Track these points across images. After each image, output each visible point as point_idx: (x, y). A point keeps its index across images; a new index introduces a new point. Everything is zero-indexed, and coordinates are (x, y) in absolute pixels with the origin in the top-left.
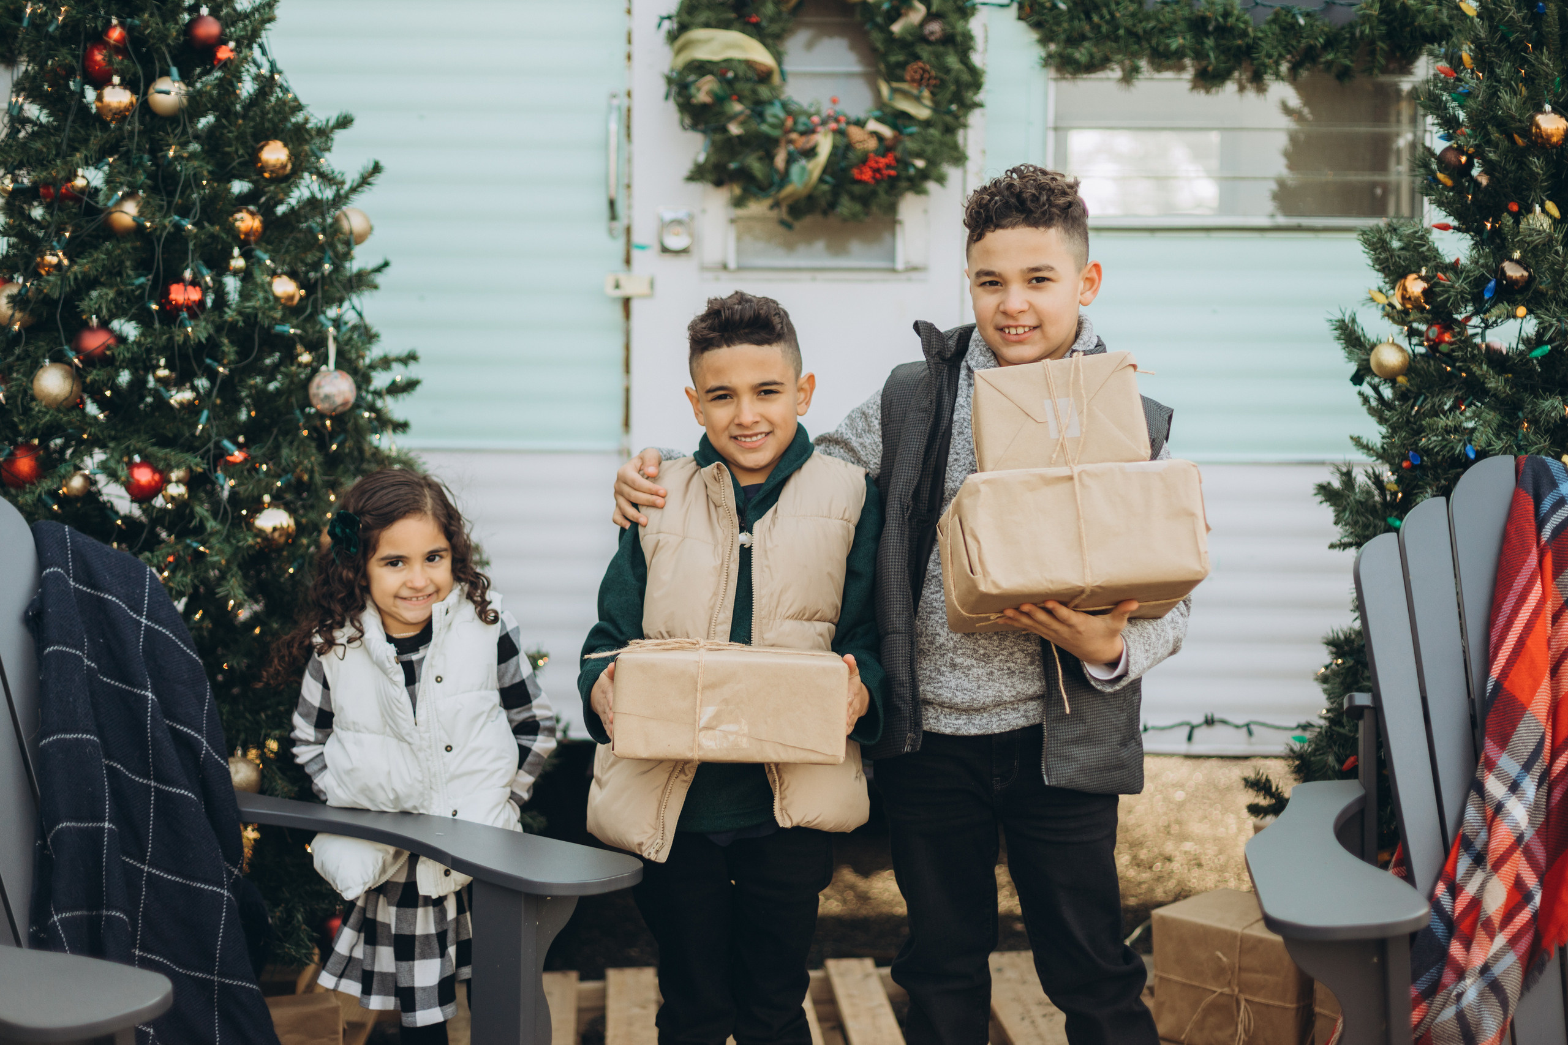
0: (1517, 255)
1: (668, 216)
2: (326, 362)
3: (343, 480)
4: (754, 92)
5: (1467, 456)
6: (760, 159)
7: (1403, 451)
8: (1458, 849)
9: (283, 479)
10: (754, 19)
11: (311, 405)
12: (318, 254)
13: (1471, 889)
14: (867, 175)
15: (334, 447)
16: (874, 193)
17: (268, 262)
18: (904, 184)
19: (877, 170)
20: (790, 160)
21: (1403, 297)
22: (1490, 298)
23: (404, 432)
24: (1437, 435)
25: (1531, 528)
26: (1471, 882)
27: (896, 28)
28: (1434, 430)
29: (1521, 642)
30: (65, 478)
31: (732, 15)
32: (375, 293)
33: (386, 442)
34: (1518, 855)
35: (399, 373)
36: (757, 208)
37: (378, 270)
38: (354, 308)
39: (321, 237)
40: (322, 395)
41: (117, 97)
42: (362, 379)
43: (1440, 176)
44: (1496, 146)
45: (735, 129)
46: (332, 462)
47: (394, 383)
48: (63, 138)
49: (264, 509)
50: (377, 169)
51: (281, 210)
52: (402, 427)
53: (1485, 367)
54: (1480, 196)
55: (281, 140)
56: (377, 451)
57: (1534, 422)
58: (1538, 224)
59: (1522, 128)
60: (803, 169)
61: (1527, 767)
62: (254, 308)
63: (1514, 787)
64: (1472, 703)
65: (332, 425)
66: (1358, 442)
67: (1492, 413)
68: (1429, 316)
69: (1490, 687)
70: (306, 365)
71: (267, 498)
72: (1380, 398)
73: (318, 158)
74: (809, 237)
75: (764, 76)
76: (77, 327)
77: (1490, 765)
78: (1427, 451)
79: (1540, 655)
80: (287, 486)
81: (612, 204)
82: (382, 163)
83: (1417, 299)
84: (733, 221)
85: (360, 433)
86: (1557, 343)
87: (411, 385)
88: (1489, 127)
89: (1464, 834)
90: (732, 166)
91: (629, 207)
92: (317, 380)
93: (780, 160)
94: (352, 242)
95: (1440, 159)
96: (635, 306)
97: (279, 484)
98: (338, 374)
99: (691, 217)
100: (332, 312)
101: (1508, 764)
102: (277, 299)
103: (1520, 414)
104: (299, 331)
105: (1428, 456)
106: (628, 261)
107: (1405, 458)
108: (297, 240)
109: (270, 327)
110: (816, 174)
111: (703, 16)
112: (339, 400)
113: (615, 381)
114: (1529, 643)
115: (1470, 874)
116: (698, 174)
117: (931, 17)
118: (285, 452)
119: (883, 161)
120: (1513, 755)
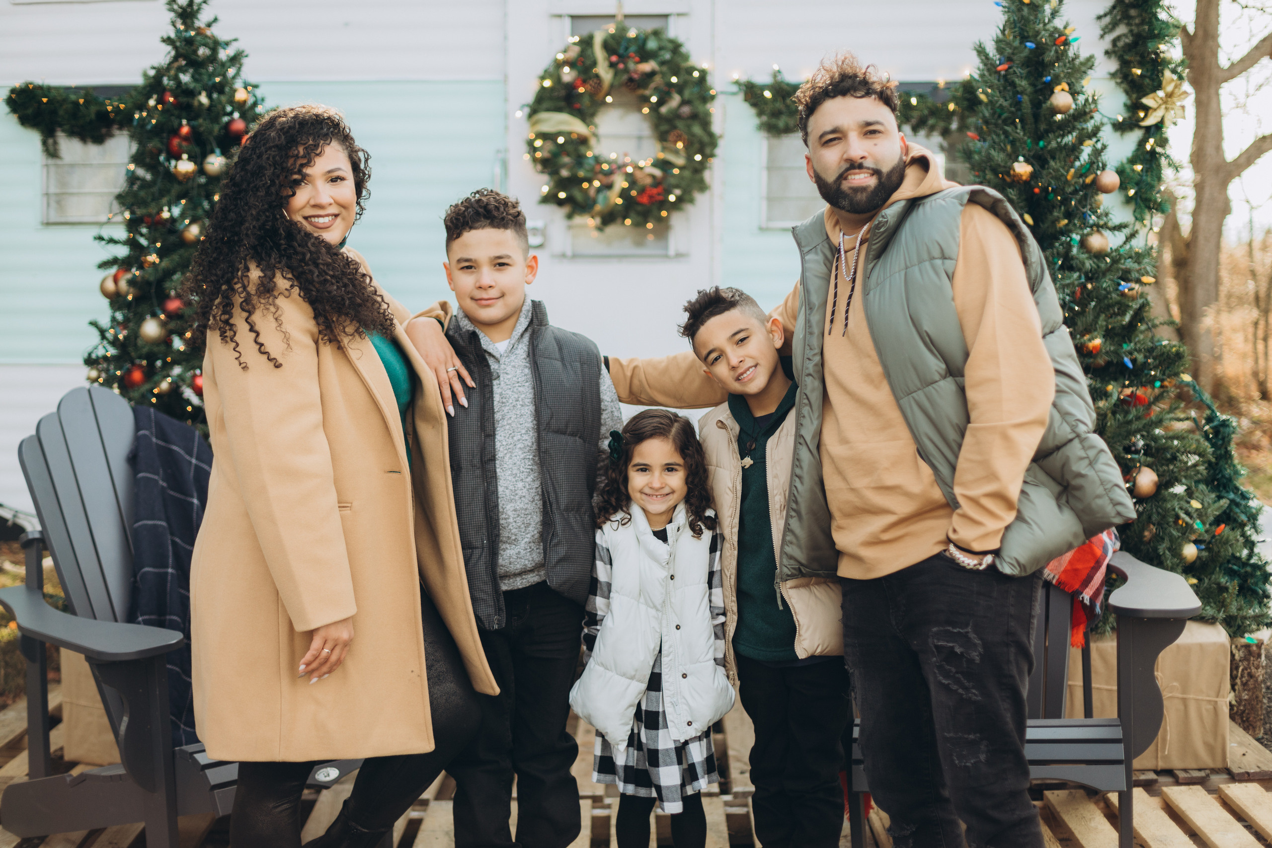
4: (576, 150)
6: (580, 190)
10: (578, 105)
14: (645, 200)
18: (668, 205)
19: (651, 197)
20: (598, 190)
27: (664, 110)
30: (157, 384)
31: (562, 104)
36: (579, 220)
41: (185, 166)
45: (565, 173)
48: (155, 189)
60: (606, 197)
75: (583, 141)
76: (163, 297)
84: (567, 228)
90: (563, 195)
93: (592, 190)
99: (545, 227)
110: (615, 198)
111: (545, 105)
116: (544, 199)
117: (684, 103)
119: (655, 191)
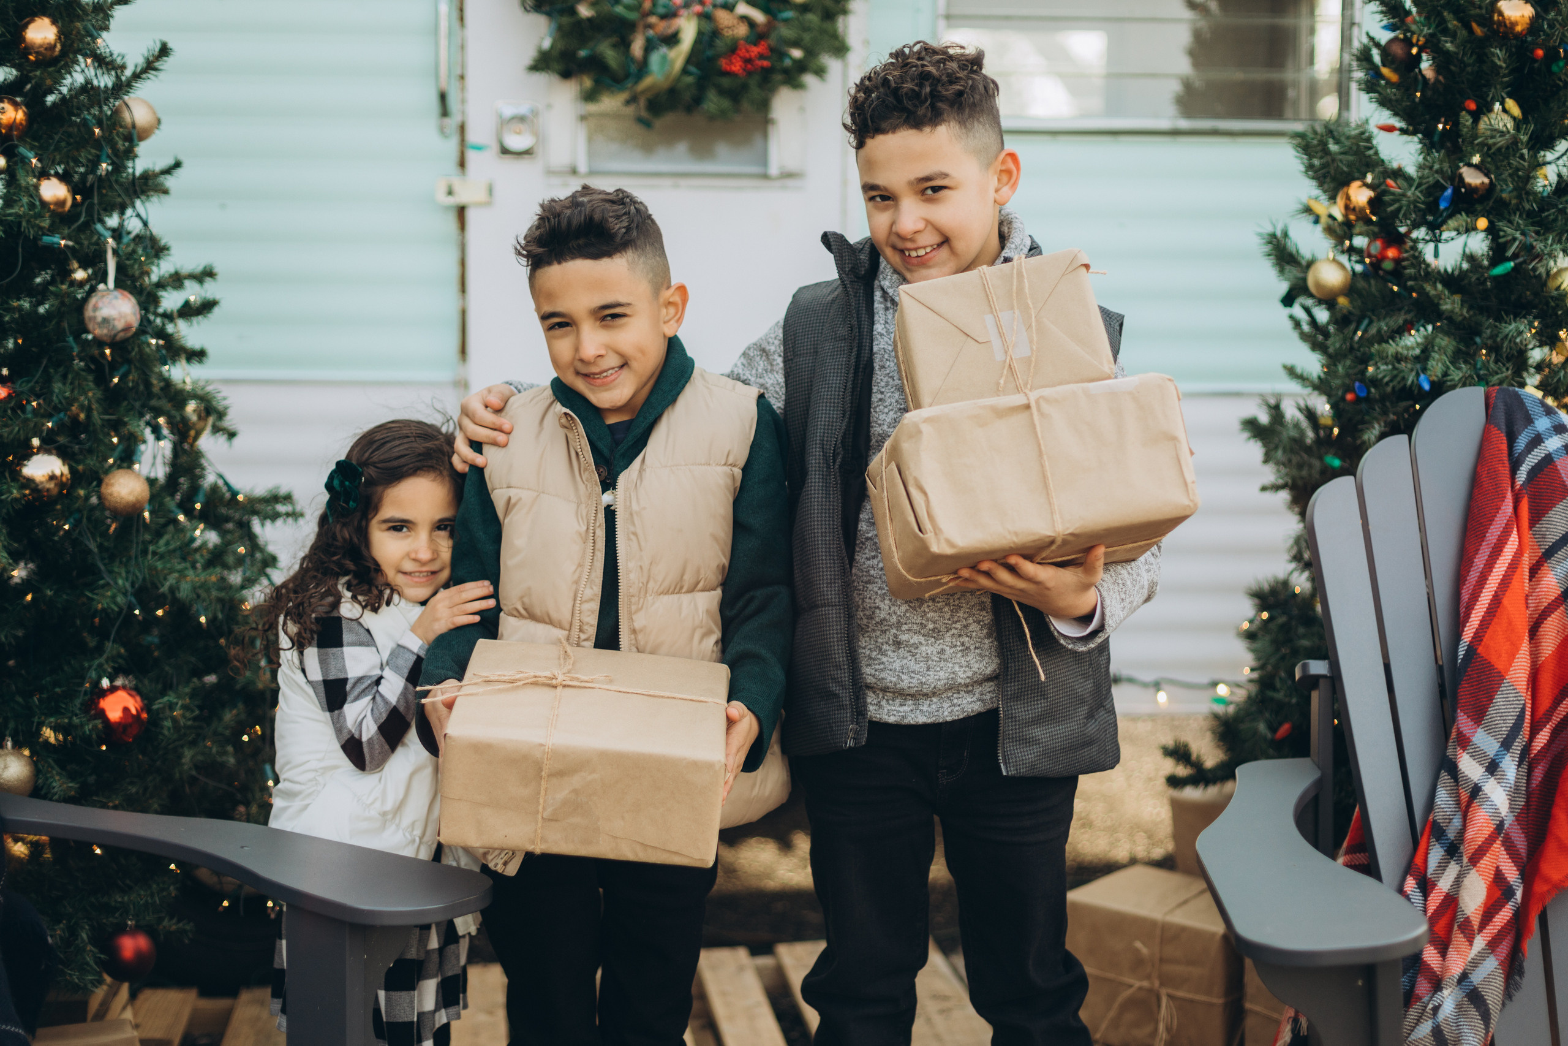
0: (1476, 159)
1: (509, 111)
2: (104, 280)
3: (126, 419)
5: (1420, 387)
6: (614, 46)
7: (1347, 381)
8: (1429, 839)
9: (55, 419)
11: (88, 332)
12: (93, 151)
13: (1444, 884)
14: (737, 67)
15: (116, 380)
16: (745, 87)
17: (34, 161)
18: (779, 77)
19: (748, 61)
20: (649, 47)
21: (1347, 207)
22: (1446, 209)
23: (200, 361)
24: (1386, 364)
25: (1505, 471)
26: (1444, 877)
28: (1384, 358)
29: (1496, 601)
32: (164, 197)
33: (180, 373)
34: (1497, 845)
35: (192, 293)
36: (611, 103)
37: (168, 171)
38: (138, 215)
39: (97, 131)
40: (99, 319)
42: (147, 299)
43: (1385, 71)
44: (1453, 36)
45: (584, 11)
46: (113, 398)
47: (187, 304)
49: (33, 454)
50: (164, 51)
51: (50, 99)
52: (197, 355)
53: (1439, 286)
54: (1429, 93)
55: (48, 16)
56: (168, 383)
57: (1494, 349)
58: (1501, 124)
59: (1481, 16)
60: (664, 58)
61: (1506, 745)
62: (17, 215)
63: (1492, 768)
64: (1440, 669)
65: (111, 353)
66: (1291, 372)
67: (1446, 339)
68: (1376, 229)
69: (1461, 652)
70: (81, 284)
71: (36, 442)
72: (1313, 322)
73: (94, 39)
74: (670, 137)
77: (1464, 742)
78: (1375, 382)
79: (1518, 614)
80: (60, 428)
81: (443, 97)
82: (170, 45)
83: (1362, 210)
84: (583, 118)
85: (145, 364)
86: (1521, 260)
87: (207, 307)
88: (1445, 14)
89: (1435, 821)
90: (583, 53)
91: (463, 101)
92: (93, 301)
93: (637, 47)
94: (135, 137)
95: (1385, 50)
96: (471, 216)
97: (50, 425)
98: (117, 293)
99: (535, 113)
100: (113, 221)
101: (1485, 741)
102: (44, 204)
103: (1478, 340)
104: (70, 243)
105: (1375, 387)
106: (462, 164)
107: (1348, 389)
108: (70, 135)
109: (37, 239)
110: (679, 64)
112: (120, 325)
113: (447, 303)
114: (1506, 601)
115: (1442, 867)
116: (542, 63)
118: (57, 386)
119: (755, 50)
120: (1489, 731)
